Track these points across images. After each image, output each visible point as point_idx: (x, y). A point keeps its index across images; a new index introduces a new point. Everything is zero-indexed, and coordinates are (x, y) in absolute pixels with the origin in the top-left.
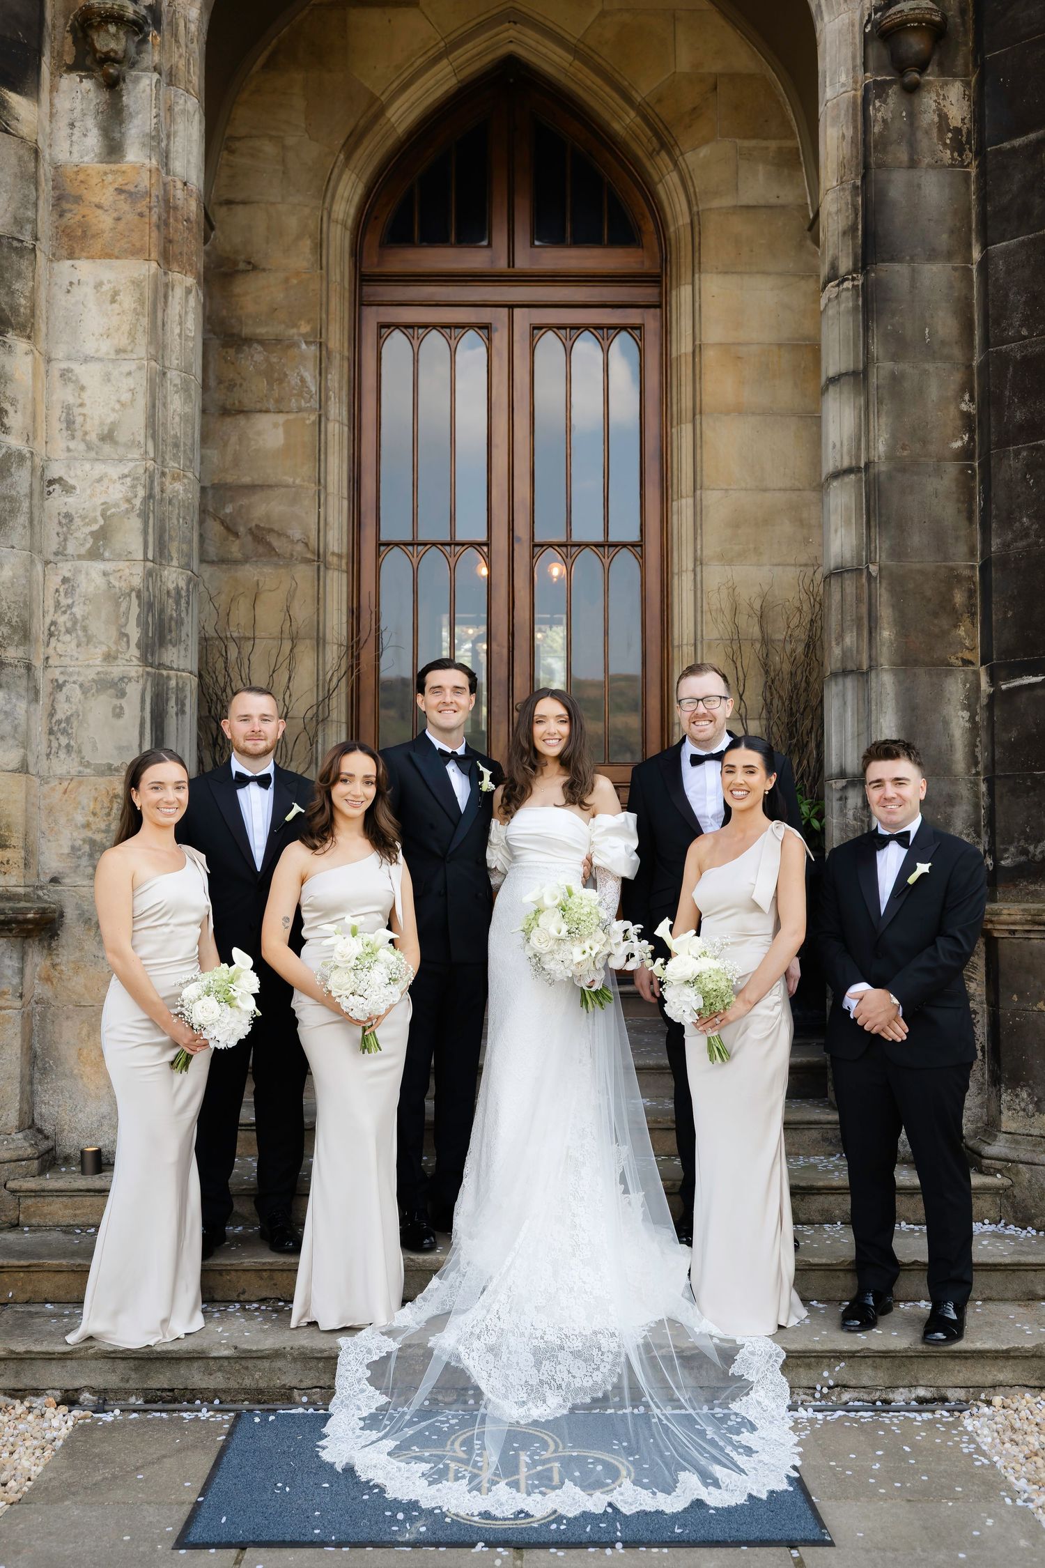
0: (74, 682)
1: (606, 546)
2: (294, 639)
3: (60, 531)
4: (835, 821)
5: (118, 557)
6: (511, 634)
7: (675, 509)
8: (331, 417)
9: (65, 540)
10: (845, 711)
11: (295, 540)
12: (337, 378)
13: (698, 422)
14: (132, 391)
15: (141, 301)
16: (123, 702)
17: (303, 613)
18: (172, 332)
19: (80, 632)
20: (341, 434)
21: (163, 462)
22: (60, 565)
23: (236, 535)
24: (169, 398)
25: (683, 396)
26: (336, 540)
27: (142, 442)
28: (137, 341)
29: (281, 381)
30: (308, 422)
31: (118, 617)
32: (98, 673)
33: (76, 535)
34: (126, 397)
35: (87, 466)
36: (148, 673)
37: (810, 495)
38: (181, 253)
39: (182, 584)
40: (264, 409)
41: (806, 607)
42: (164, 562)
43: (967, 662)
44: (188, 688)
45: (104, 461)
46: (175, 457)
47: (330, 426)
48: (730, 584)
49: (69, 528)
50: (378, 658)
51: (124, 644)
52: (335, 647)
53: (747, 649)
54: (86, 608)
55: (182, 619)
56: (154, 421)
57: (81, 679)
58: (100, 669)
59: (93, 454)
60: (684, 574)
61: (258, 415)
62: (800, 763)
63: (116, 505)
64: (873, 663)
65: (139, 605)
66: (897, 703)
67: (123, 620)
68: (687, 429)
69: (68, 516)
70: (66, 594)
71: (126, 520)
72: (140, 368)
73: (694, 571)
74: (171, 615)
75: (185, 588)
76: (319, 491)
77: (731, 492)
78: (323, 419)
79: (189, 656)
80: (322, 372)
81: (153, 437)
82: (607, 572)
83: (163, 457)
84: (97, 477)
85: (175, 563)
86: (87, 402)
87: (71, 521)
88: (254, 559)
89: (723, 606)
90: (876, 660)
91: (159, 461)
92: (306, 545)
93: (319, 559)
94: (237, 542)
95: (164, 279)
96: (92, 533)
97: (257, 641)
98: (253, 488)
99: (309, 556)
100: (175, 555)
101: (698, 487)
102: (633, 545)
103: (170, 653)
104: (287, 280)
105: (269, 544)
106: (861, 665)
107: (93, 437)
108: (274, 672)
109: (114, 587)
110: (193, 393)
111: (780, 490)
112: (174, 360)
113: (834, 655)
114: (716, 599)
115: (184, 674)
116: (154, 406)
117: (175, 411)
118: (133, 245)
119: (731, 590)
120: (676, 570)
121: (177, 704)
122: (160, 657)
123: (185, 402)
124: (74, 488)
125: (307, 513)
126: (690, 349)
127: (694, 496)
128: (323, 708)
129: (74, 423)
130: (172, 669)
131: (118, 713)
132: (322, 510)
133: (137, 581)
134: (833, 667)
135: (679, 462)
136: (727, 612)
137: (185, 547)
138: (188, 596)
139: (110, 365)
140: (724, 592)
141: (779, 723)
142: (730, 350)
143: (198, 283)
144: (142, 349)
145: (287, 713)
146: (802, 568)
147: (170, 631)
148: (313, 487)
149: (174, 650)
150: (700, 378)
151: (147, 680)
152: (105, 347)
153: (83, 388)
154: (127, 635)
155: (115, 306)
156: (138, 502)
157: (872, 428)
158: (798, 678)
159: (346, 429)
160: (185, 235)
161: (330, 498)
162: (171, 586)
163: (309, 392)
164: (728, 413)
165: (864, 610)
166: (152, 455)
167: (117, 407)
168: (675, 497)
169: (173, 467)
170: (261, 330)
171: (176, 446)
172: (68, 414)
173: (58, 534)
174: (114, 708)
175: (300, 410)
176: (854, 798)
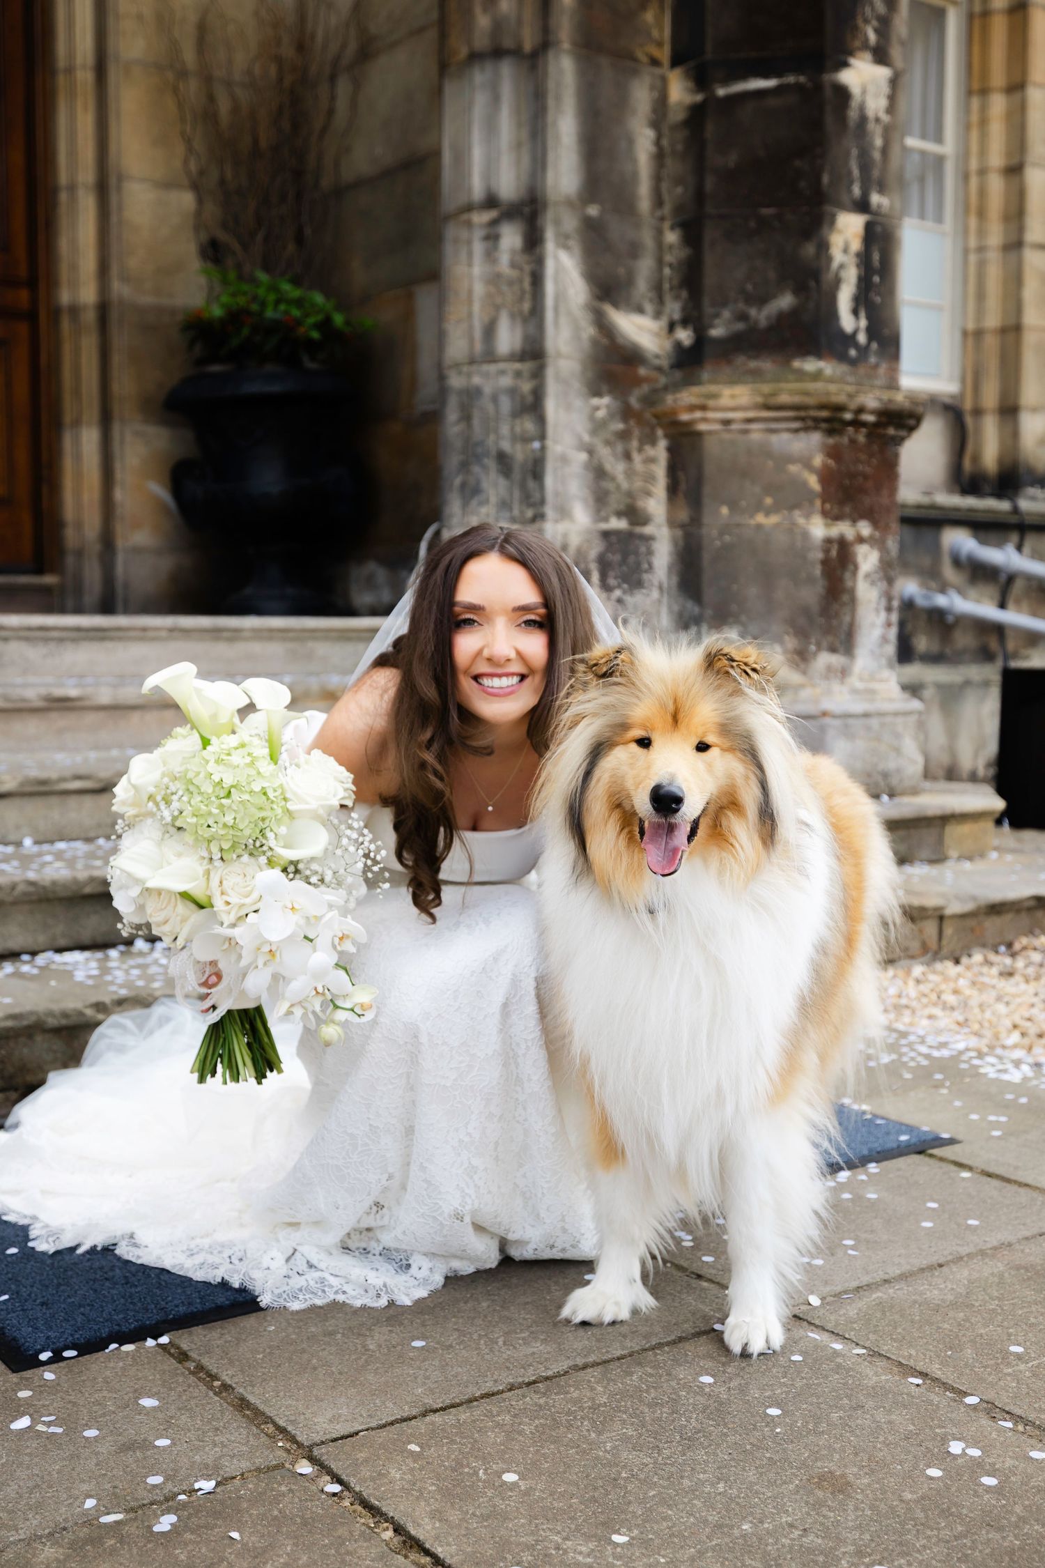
4: (477, 270)
64: (545, 42)
90: (550, 38)
106: (524, 42)
113: (478, 26)
134: (476, 43)
176: (511, 238)
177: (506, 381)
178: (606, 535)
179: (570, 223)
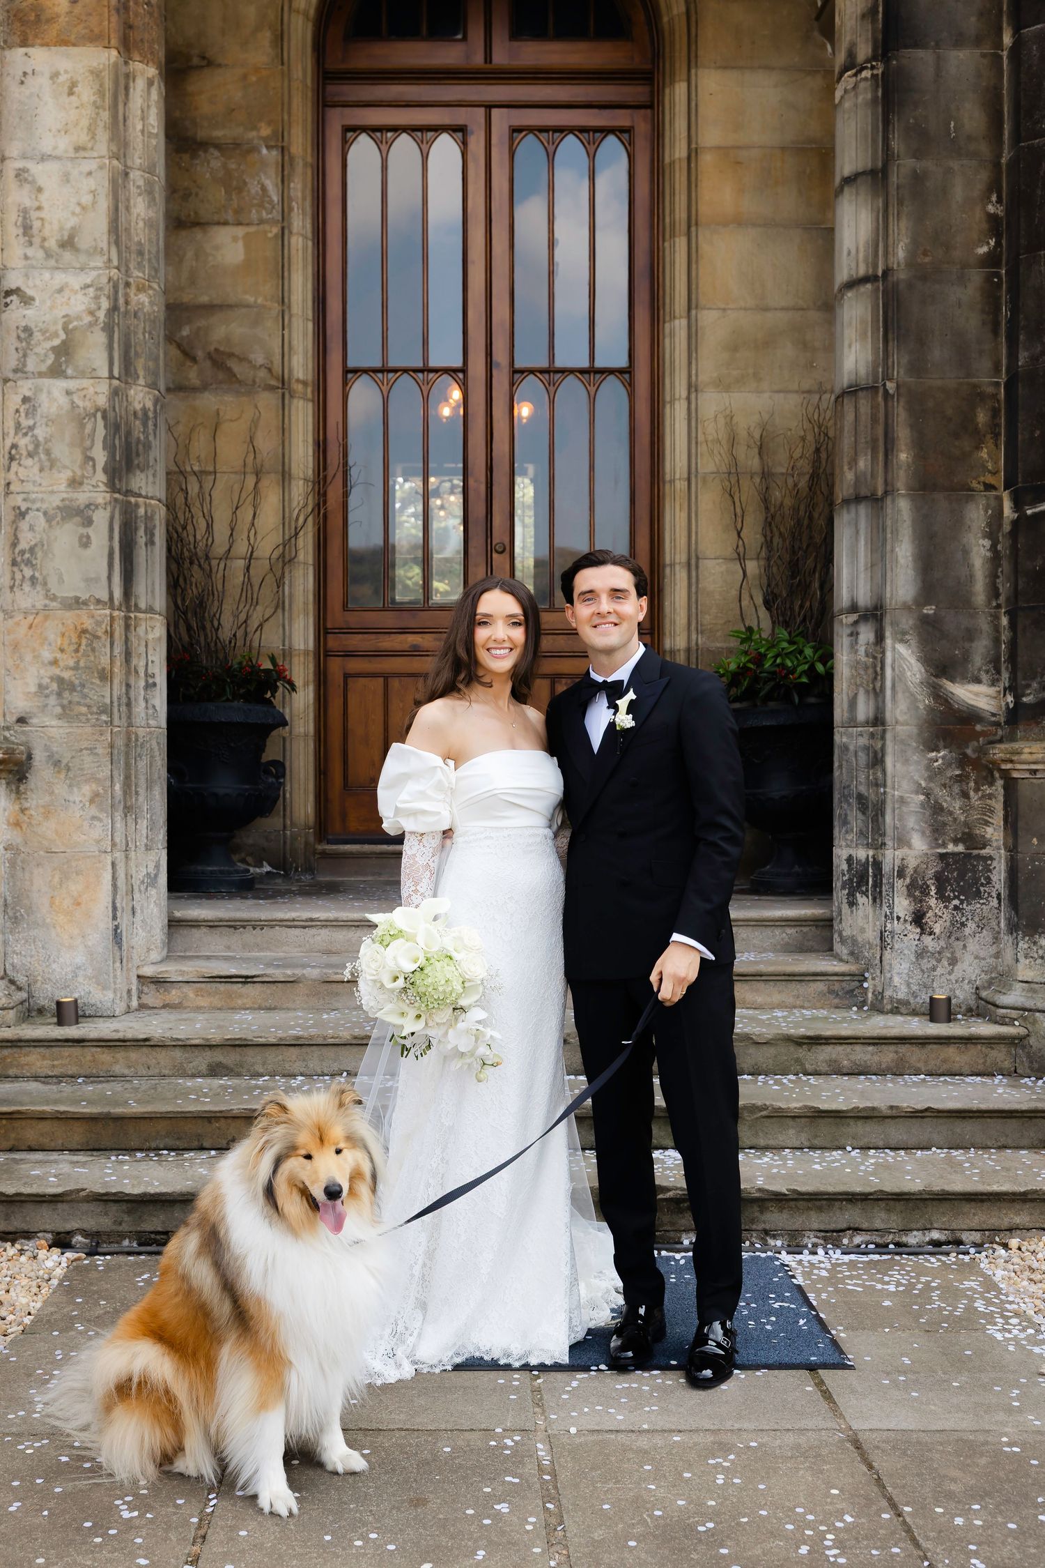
0: (38, 510)
1: (592, 373)
2: (258, 474)
3: (19, 345)
4: (845, 658)
5: (81, 374)
6: (490, 469)
7: (667, 331)
8: (295, 230)
9: (25, 356)
10: (857, 540)
11: (258, 365)
12: (300, 187)
13: (693, 234)
14: (93, 192)
15: (101, 93)
16: (90, 531)
17: (266, 444)
18: (134, 128)
19: (43, 456)
20: (305, 249)
21: (127, 271)
22: (20, 383)
23: (194, 359)
24: (132, 202)
25: (677, 206)
26: (301, 365)
27: (105, 248)
28: (97, 137)
29: (240, 190)
30: (270, 235)
31: (82, 439)
32: (63, 500)
33: (36, 350)
34: (86, 199)
35: (47, 275)
36: (116, 500)
37: (814, 315)
38: (142, 40)
39: (149, 405)
40: (222, 221)
41: (810, 438)
42: (130, 380)
43: (989, 487)
44: (157, 517)
45: (65, 270)
46: (140, 266)
47: (294, 240)
48: (728, 412)
49: (28, 343)
50: (346, 495)
51: (90, 468)
52: (301, 482)
53: (745, 483)
54: (48, 429)
55: (150, 442)
56: (117, 226)
57: (44, 506)
58: (65, 495)
59: (52, 263)
60: (677, 403)
61: (216, 228)
62: (801, 607)
63: (79, 318)
64: (889, 488)
65: (105, 427)
66: (914, 531)
67: (88, 443)
68: (681, 243)
69: (27, 329)
70: (27, 414)
71: (89, 334)
72: (101, 168)
73: (688, 399)
74: (139, 438)
75: (152, 409)
76: (283, 312)
77: (729, 312)
78: (286, 232)
79: (158, 482)
80: (284, 180)
81: (117, 243)
82: (592, 401)
83: (127, 266)
84: (58, 287)
85: (141, 381)
86: (45, 205)
87: (31, 335)
88: (214, 386)
89: (720, 438)
90: (893, 486)
91: (123, 269)
92: (270, 370)
93: (283, 386)
94: (195, 367)
95: (123, 69)
96: (53, 349)
97: (218, 475)
98: (211, 308)
99: (273, 383)
100: (141, 373)
101: (693, 306)
102: (620, 371)
103: (138, 479)
104: (245, 77)
105: (229, 370)
106: (875, 489)
107: (52, 244)
108: (237, 508)
109: (78, 407)
110: (157, 196)
111: (782, 309)
112: (137, 159)
113: (846, 480)
114: (712, 429)
115: (153, 502)
116: (117, 209)
117: (138, 215)
118: (92, 31)
119: (728, 419)
120: (668, 398)
121: (146, 534)
122: (127, 483)
123: (149, 206)
124: (33, 299)
125: (270, 335)
126: (684, 154)
127: (689, 317)
128: (290, 547)
129: (31, 228)
130: (140, 495)
131: (85, 542)
132: (286, 332)
133: (102, 401)
134: (845, 493)
135: (673, 279)
136: (724, 442)
137: (151, 364)
138: (155, 417)
139: (69, 164)
140: (721, 421)
141: (779, 562)
142: (731, 155)
143: (160, 74)
144: (103, 146)
145: (252, 552)
146: (805, 395)
147: (138, 455)
148: (276, 308)
149: (143, 476)
150: (696, 186)
151: (115, 507)
152: (63, 145)
153: (40, 190)
154: (93, 459)
155: (73, 98)
156: (101, 315)
157: (891, 232)
158: (802, 513)
159: (310, 243)
160: (146, 20)
161: (294, 320)
162: (138, 407)
163: (271, 202)
164: (725, 225)
165: (880, 430)
166: (115, 263)
167: (78, 210)
168: (667, 318)
169: (138, 277)
170: (218, 133)
171: (140, 253)
172: (25, 218)
173: (17, 349)
174: (81, 537)
175: (261, 222)
176: (866, 634)
177: (863, 741)
178: (942, 857)
179: (907, 622)
